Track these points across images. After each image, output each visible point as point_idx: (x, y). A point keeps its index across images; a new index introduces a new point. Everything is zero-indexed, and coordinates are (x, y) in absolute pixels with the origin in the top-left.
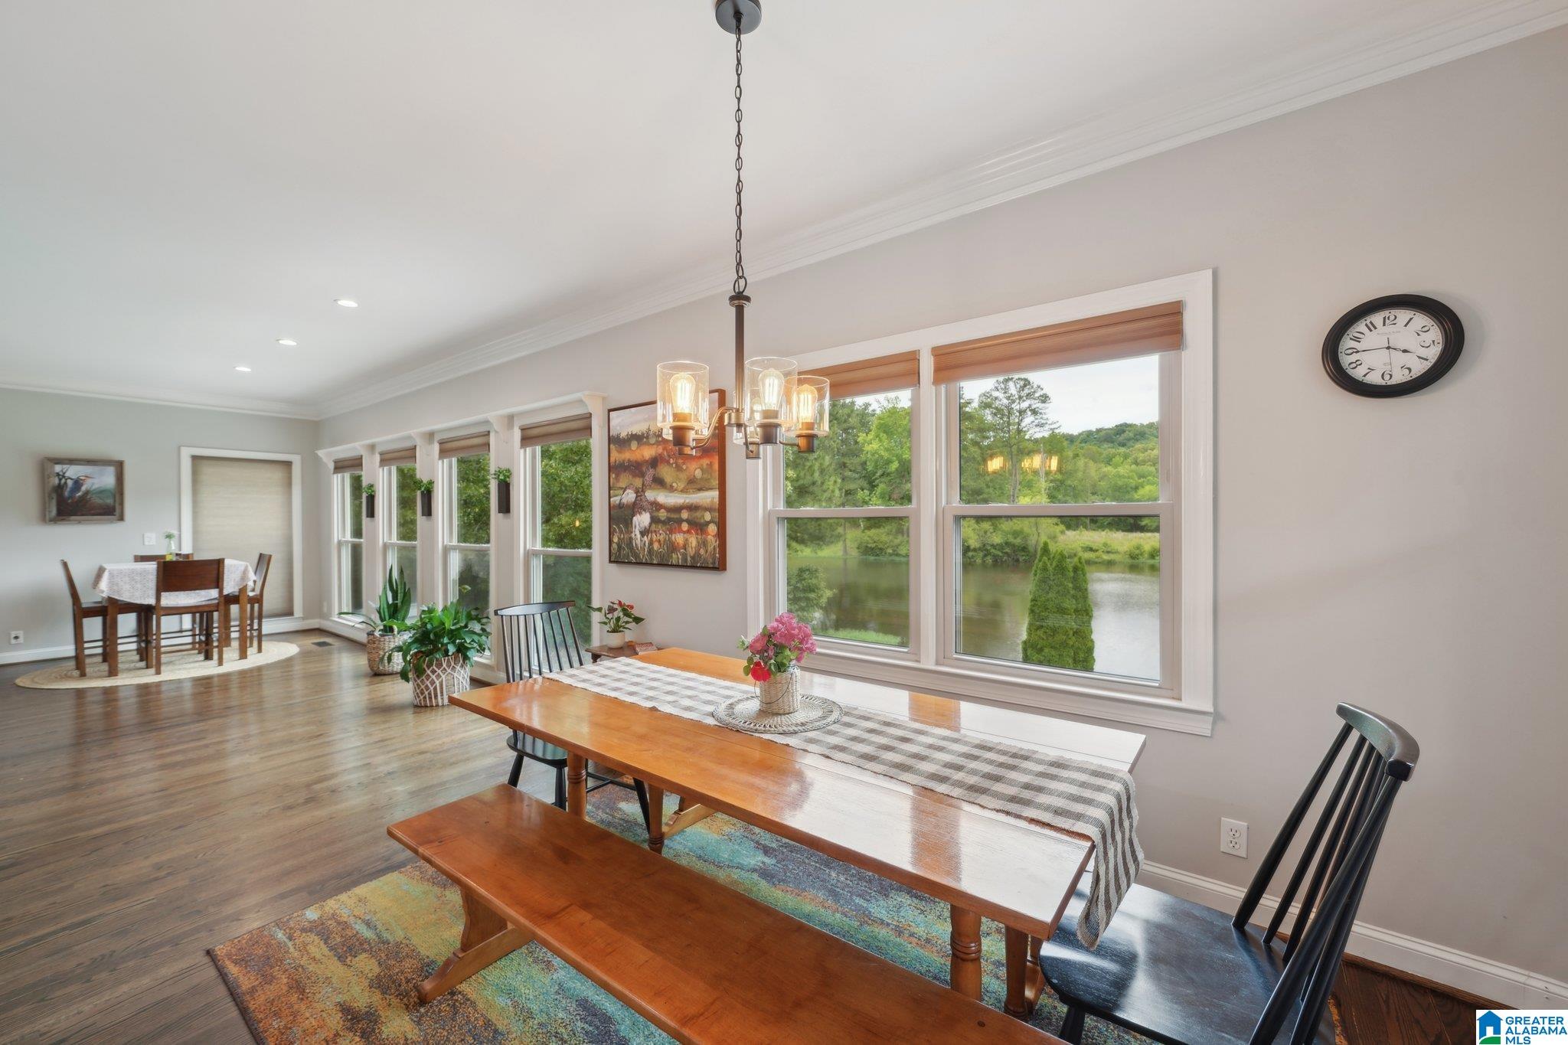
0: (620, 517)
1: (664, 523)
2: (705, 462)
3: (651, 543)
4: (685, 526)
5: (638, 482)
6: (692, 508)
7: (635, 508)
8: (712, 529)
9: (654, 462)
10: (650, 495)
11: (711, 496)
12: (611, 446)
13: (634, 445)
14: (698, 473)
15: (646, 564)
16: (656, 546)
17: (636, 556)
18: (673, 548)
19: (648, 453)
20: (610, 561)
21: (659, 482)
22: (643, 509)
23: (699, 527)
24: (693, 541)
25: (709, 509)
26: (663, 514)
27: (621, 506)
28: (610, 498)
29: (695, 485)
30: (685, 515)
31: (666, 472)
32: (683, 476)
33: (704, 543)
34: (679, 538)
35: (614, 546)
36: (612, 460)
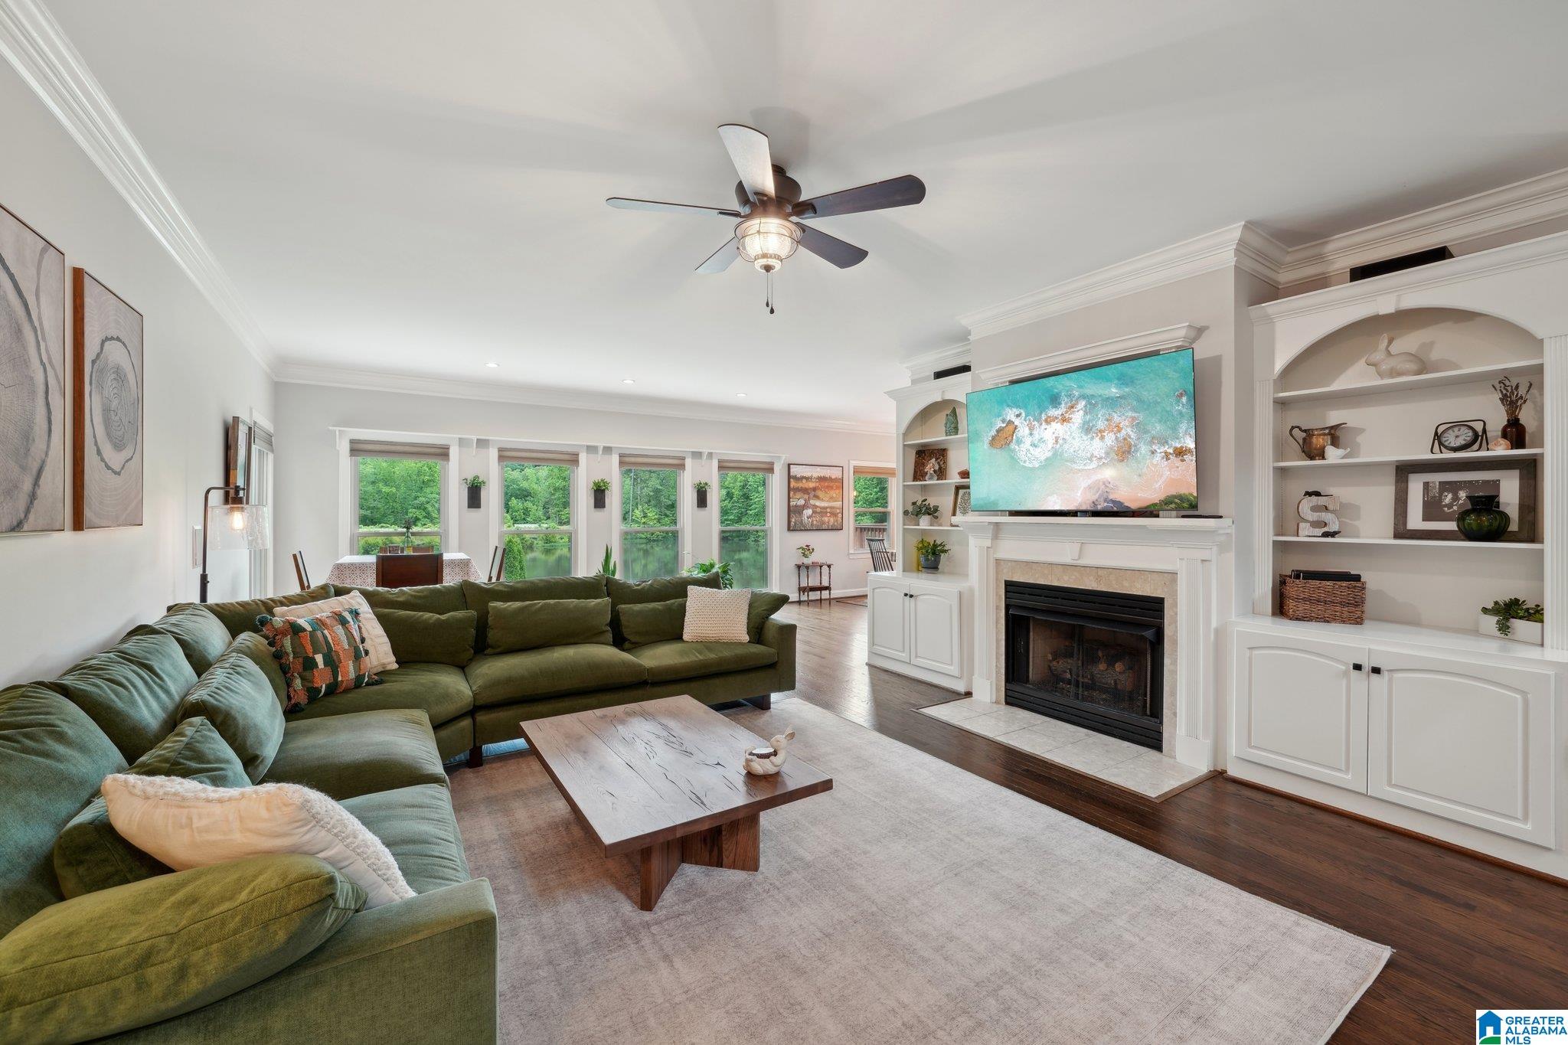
0: (792, 511)
1: (819, 513)
2: (837, 491)
3: (812, 521)
4: (828, 515)
5: (806, 496)
6: (831, 508)
7: (804, 507)
8: (840, 515)
9: (814, 489)
10: (812, 502)
11: (838, 504)
12: (791, 480)
13: (804, 481)
14: (834, 495)
15: (810, 530)
16: (815, 523)
17: (804, 526)
18: (824, 523)
19: (811, 485)
20: (789, 529)
21: (817, 497)
22: (808, 507)
23: (834, 515)
24: (832, 519)
25: (839, 509)
26: (818, 510)
27: (796, 506)
28: (789, 502)
29: (832, 499)
30: (828, 510)
31: (820, 493)
32: (828, 496)
33: (837, 521)
34: (826, 519)
35: (792, 523)
36: (792, 486)
